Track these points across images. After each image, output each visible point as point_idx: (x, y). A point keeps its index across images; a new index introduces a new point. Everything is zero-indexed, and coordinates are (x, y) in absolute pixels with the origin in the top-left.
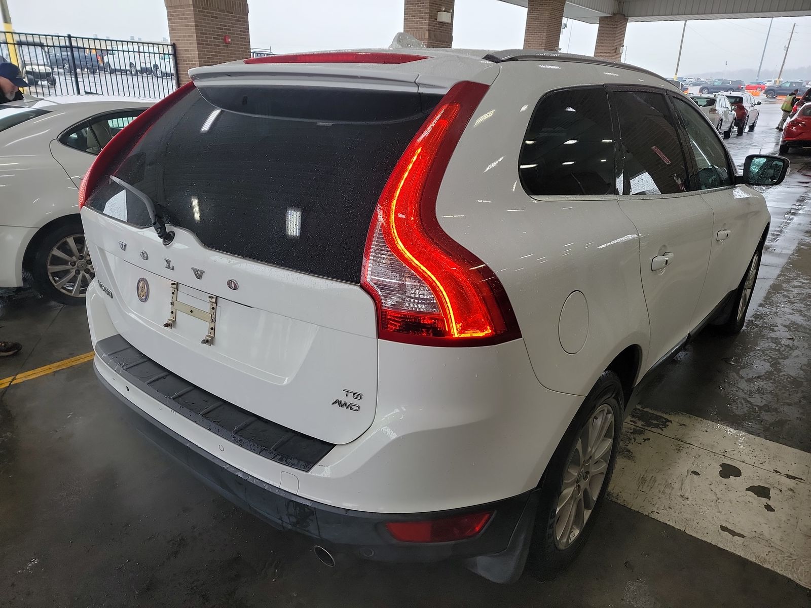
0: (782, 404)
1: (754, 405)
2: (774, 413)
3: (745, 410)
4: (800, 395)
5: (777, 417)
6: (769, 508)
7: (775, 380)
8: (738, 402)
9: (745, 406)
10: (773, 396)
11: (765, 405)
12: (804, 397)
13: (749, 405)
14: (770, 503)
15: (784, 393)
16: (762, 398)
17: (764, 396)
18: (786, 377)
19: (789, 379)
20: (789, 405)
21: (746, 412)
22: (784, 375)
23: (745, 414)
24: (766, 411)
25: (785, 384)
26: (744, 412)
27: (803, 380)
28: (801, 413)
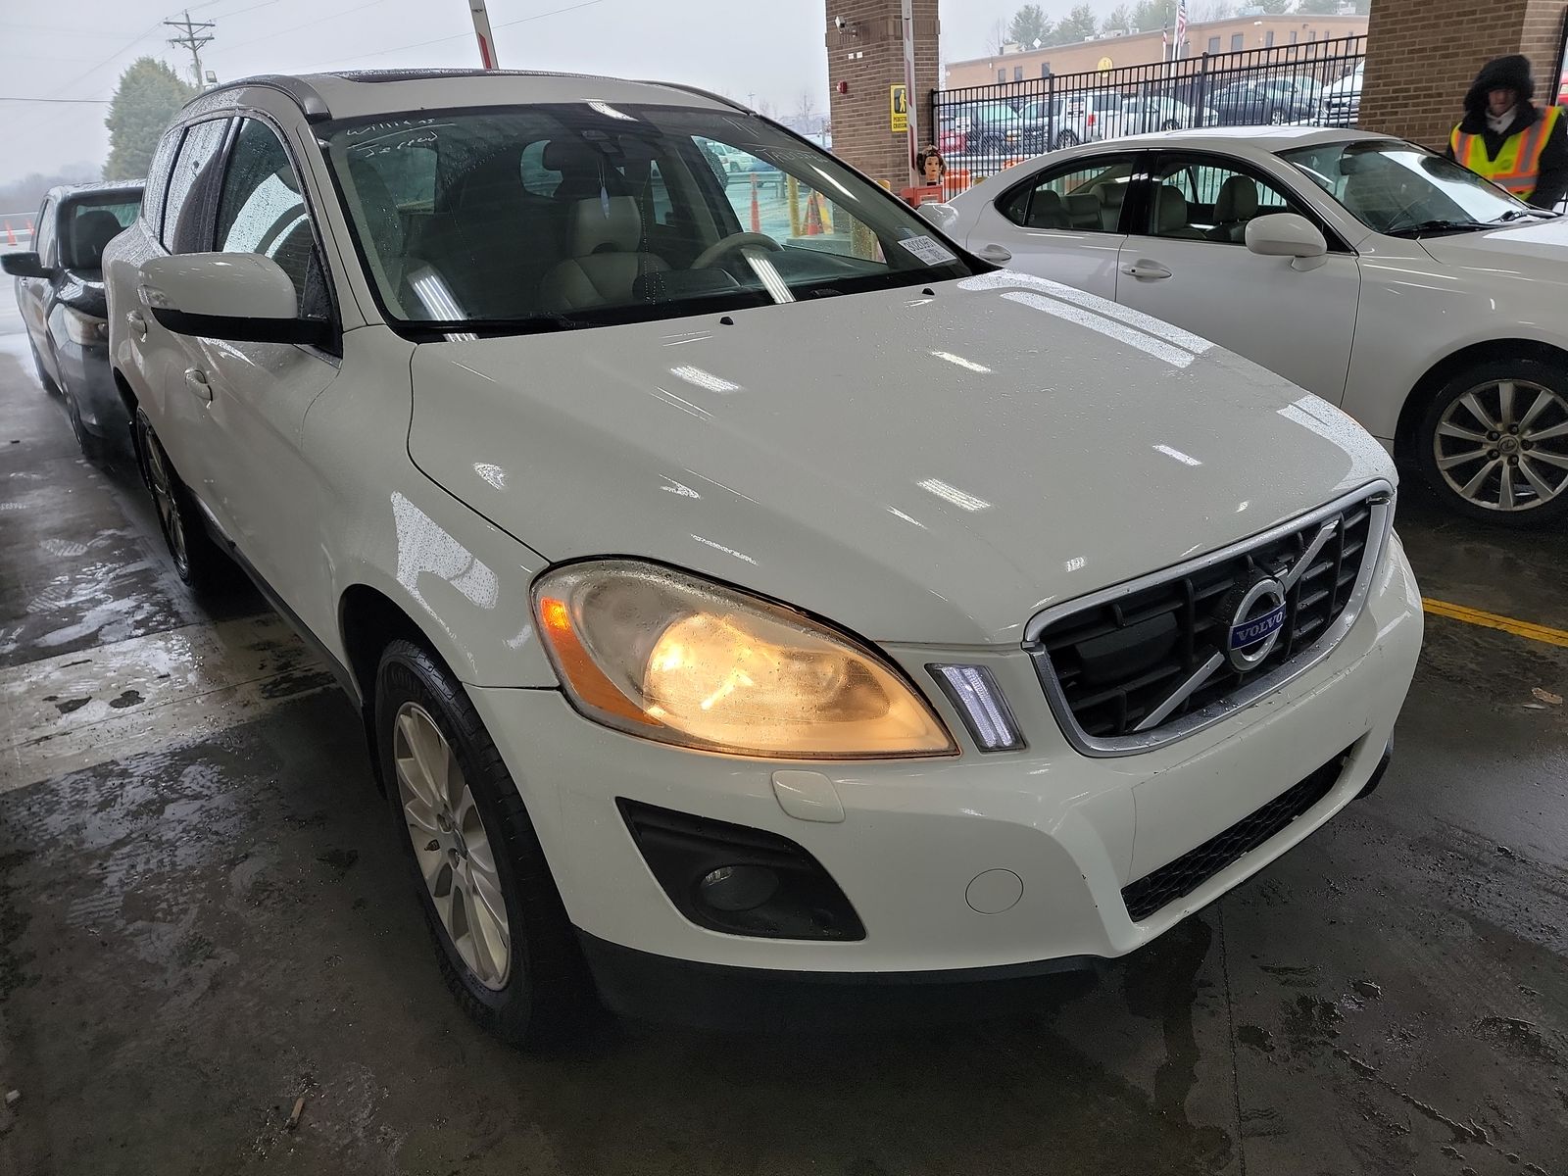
0: (134, 836)
1: (180, 798)
2: (133, 808)
3: (187, 782)
4: (112, 880)
5: (122, 804)
6: (52, 699)
7: (194, 880)
8: (213, 786)
9: (194, 786)
10: (164, 839)
11: (163, 812)
12: (99, 882)
13: (188, 792)
14: (53, 703)
15: (148, 861)
16: (180, 822)
17: (180, 828)
18: (175, 909)
19: (164, 905)
20: (119, 844)
21: (181, 778)
22: (185, 911)
23: (180, 774)
24: (151, 802)
25: (164, 886)
26: (185, 776)
27: (131, 928)
28: (84, 842)
